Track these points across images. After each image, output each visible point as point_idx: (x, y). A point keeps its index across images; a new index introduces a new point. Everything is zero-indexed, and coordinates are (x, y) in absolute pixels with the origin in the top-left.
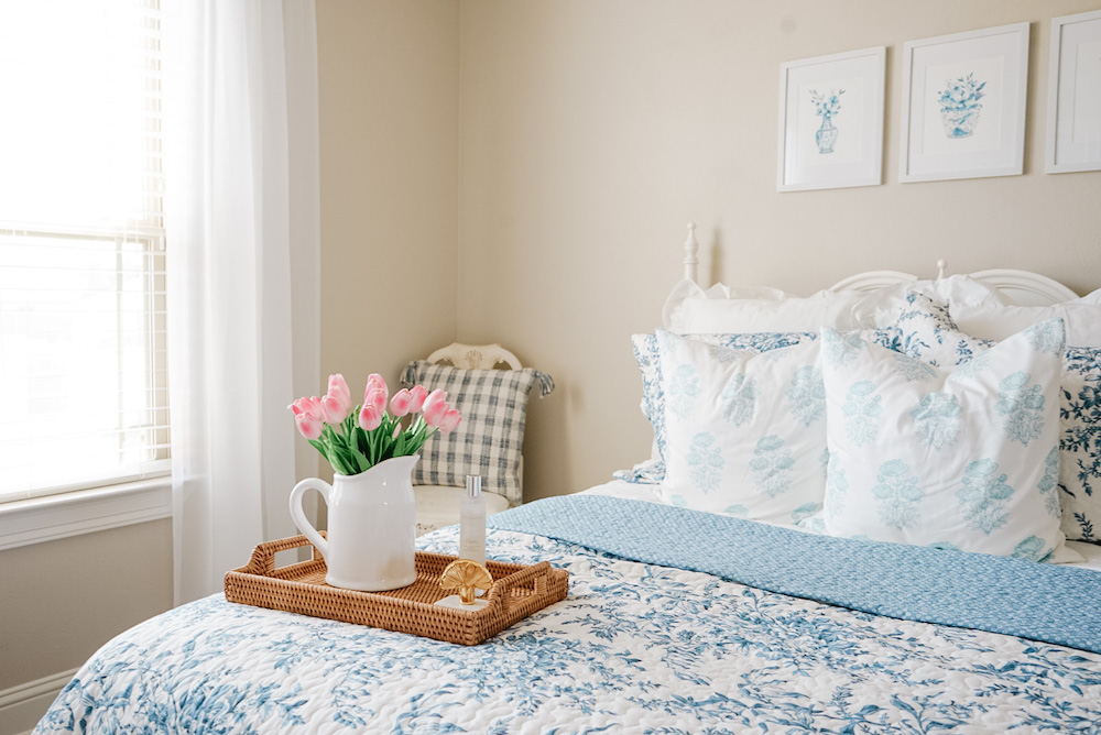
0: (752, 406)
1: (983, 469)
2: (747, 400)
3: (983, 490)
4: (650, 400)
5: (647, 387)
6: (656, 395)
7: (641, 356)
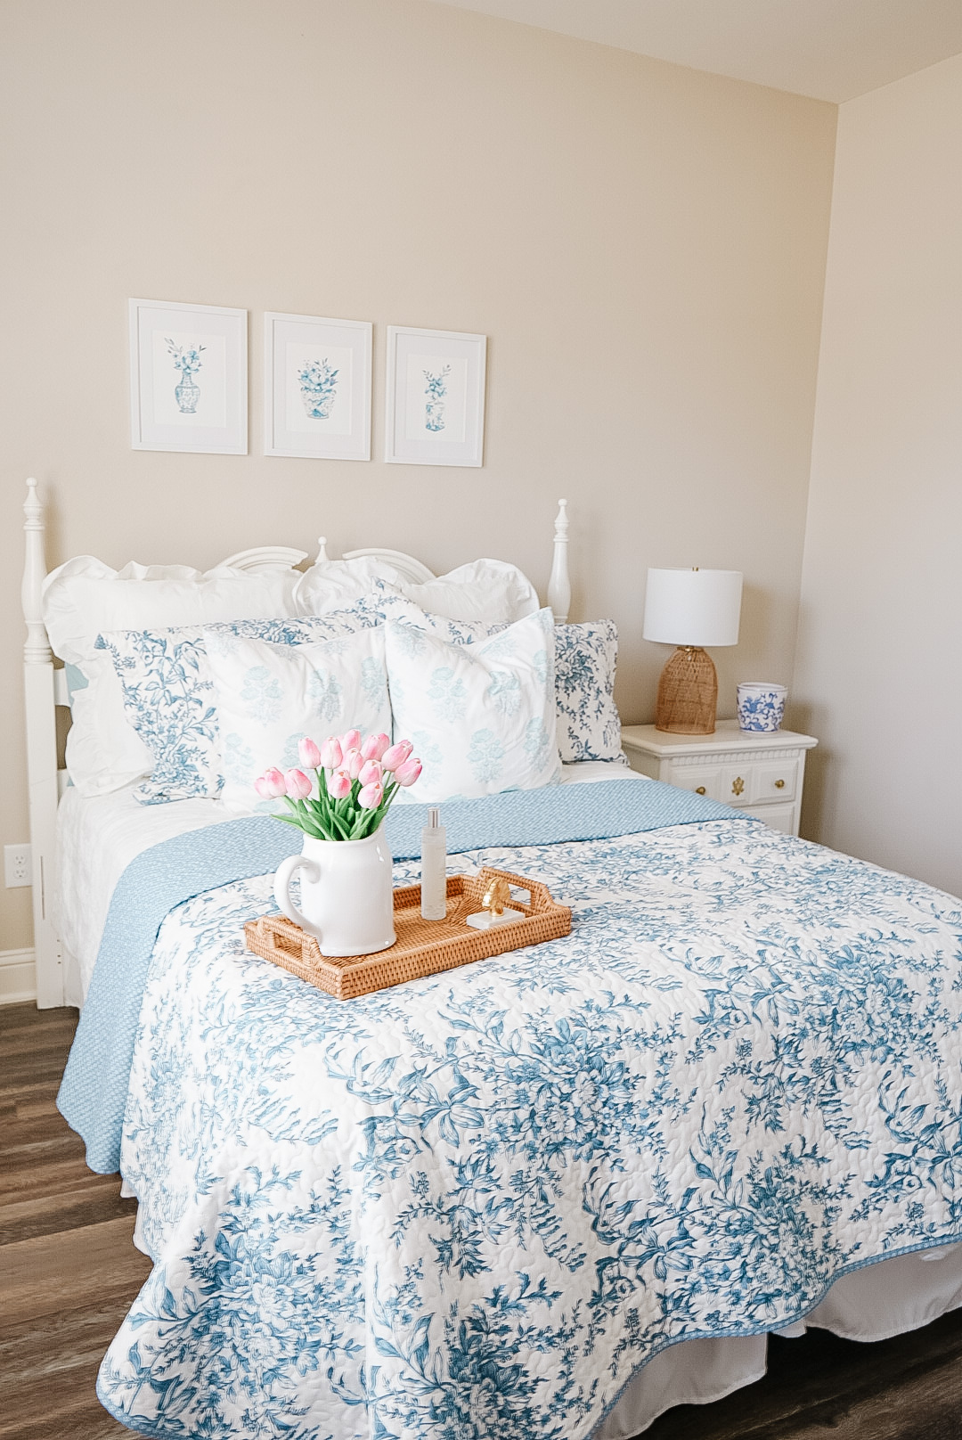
0: (338, 701)
1: (536, 725)
2: (333, 696)
3: (538, 740)
4: (147, 706)
5: (131, 693)
6: (163, 701)
7: (122, 657)
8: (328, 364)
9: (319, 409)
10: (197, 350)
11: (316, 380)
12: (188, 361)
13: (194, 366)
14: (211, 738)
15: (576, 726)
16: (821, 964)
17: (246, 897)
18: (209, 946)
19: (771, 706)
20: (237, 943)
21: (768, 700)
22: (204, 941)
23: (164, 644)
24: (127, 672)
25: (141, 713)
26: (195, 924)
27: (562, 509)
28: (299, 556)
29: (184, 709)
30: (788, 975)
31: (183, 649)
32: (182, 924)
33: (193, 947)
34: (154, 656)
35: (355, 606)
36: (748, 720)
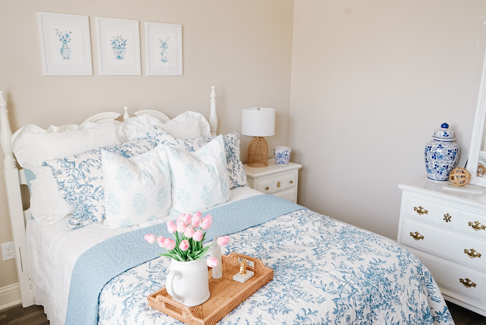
4: (69, 190)
5: (61, 184)
6: (76, 187)
7: (56, 171)
8: (122, 37)
9: (120, 55)
10: (68, 33)
11: (118, 44)
12: (65, 38)
13: (68, 40)
14: (98, 200)
15: (232, 175)
16: (363, 278)
17: (138, 277)
18: (132, 307)
19: (286, 155)
20: (144, 304)
21: (286, 153)
22: (128, 304)
23: (74, 163)
24: (58, 176)
25: (66, 193)
26: (121, 295)
27: (213, 90)
28: (118, 115)
29: (86, 189)
30: (355, 285)
31: (82, 165)
32: (114, 294)
33: (124, 308)
34: (70, 169)
35: (145, 136)
36: (279, 160)
